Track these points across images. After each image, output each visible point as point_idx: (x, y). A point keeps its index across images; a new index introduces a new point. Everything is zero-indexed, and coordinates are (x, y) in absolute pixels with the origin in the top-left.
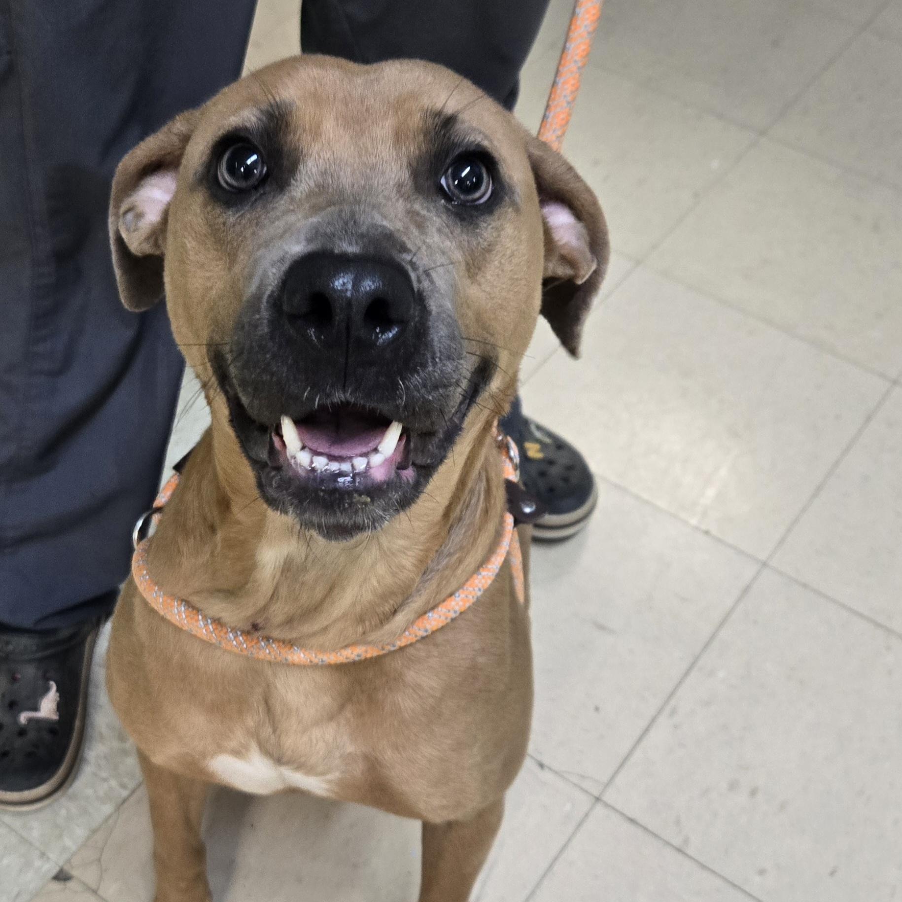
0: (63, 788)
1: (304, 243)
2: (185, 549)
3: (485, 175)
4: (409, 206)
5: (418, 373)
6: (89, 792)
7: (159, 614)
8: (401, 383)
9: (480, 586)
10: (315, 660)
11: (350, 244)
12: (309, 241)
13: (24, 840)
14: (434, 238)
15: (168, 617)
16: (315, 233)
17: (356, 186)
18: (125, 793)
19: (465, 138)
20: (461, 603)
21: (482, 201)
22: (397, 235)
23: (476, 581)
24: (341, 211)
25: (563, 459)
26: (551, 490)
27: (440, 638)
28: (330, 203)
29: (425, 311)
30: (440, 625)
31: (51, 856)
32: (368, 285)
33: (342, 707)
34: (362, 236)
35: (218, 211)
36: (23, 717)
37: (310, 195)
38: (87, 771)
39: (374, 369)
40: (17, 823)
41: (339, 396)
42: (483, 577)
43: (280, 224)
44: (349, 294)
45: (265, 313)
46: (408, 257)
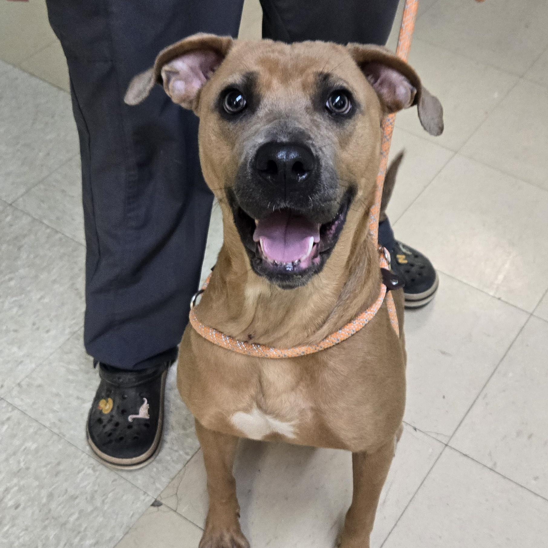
0: (154, 456)
1: (264, 138)
2: (214, 298)
3: (347, 101)
4: (312, 117)
5: (317, 193)
6: (169, 458)
7: (203, 337)
8: (310, 198)
9: (367, 318)
10: (281, 355)
11: (284, 137)
12: (266, 137)
13: (134, 486)
14: (324, 132)
15: (207, 338)
16: (269, 133)
17: (287, 109)
18: (188, 457)
19: (334, 84)
20: (356, 327)
21: (346, 112)
22: (306, 131)
23: (365, 316)
24: (280, 121)
25: (418, 263)
26: (413, 280)
27: (346, 345)
28: (275, 118)
29: (319, 165)
30: (346, 338)
31: (149, 493)
32: (293, 155)
33: (298, 383)
34: (290, 133)
35: (225, 123)
36: (130, 418)
37: (267, 115)
38: (166, 447)
39: (297, 193)
40: (129, 476)
41: (283, 205)
42: (368, 314)
43: (254, 128)
44: (284, 160)
45: (249, 170)
46: (310, 142)
